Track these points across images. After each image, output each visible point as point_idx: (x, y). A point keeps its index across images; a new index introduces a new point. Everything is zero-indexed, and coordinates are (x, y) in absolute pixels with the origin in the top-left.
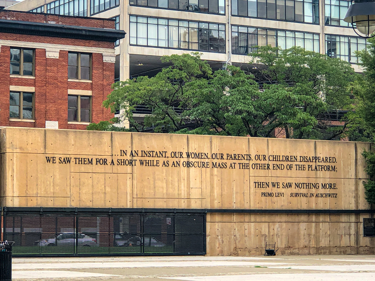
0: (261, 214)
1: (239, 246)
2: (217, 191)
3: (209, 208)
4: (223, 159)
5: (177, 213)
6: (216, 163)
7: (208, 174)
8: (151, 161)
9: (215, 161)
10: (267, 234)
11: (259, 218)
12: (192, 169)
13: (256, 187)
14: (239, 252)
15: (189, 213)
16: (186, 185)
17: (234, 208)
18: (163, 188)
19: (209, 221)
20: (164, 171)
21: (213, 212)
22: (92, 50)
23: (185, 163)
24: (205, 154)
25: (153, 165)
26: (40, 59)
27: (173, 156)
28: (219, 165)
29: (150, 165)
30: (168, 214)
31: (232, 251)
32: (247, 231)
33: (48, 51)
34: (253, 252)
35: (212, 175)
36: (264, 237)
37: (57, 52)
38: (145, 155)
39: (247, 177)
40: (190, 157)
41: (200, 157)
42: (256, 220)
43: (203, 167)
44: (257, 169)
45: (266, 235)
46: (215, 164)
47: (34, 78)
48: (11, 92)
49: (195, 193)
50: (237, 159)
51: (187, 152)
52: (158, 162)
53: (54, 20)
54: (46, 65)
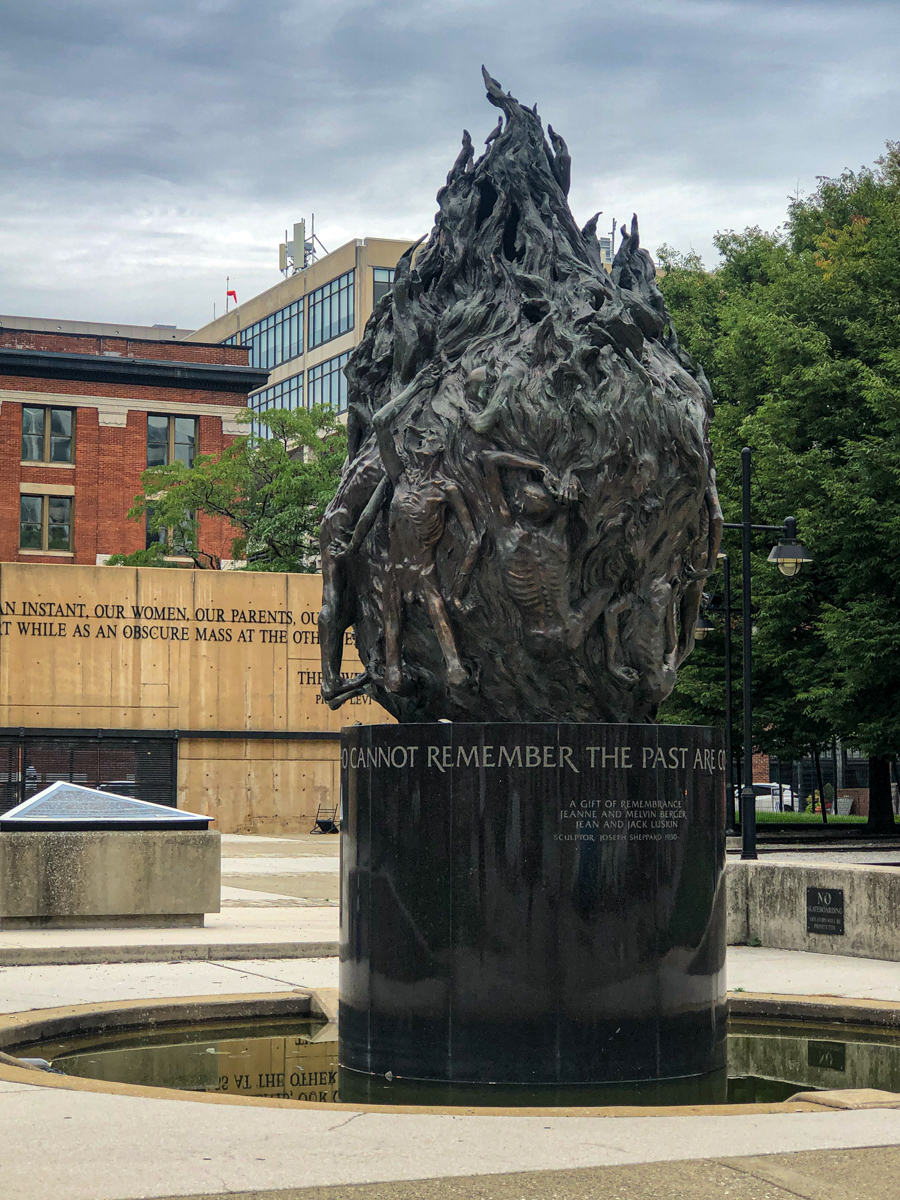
0: (314, 743)
1: (258, 811)
2: (205, 692)
3: (187, 729)
4: (223, 621)
5: (104, 738)
6: (205, 629)
7: (186, 656)
8: (45, 624)
9: (202, 626)
10: (328, 786)
11: (308, 751)
12: (146, 644)
13: (302, 683)
14: (259, 825)
15: (136, 738)
16: (130, 676)
17: (248, 727)
18: (73, 683)
19: (187, 756)
20: (78, 647)
21: (196, 736)
22: (199, 408)
23: (128, 630)
24: (179, 610)
25: (51, 634)
26: (85, 429)
27: (99, 614)
28: (213, 634)
29: (42, 633)
30: (84, 740)
31: (241, 821)
32: (278, 780)
33: (103, 413)
34: (293, 824)
35: (194, 655)
36: (320, 792)
37: (123, 414)
38: (32, 612)
39: (281, 661)
40: (143, 615)
41: (166, 617)
42: (301, 755)
43: (173, 638)
44: (306, 642)
45: (325, 787)
46: (202, 632)
47: (73, 467)
48: (23, 495)
49: (153, 696)
50: (258, 620)
51: (134, 605)
52: (63, 627)
53: (116, 349)
54: (100, 440)
